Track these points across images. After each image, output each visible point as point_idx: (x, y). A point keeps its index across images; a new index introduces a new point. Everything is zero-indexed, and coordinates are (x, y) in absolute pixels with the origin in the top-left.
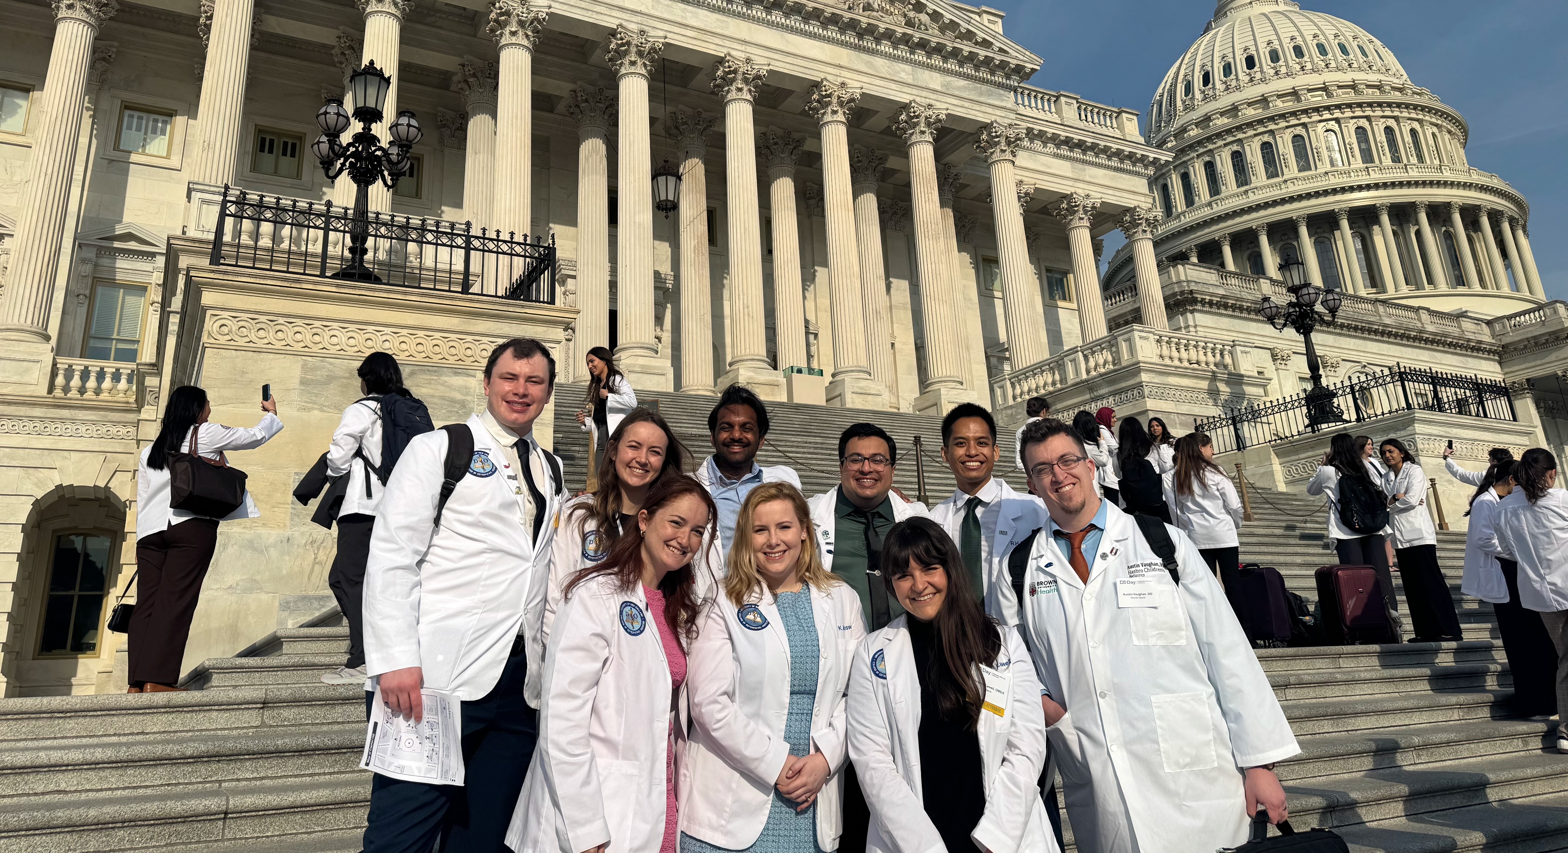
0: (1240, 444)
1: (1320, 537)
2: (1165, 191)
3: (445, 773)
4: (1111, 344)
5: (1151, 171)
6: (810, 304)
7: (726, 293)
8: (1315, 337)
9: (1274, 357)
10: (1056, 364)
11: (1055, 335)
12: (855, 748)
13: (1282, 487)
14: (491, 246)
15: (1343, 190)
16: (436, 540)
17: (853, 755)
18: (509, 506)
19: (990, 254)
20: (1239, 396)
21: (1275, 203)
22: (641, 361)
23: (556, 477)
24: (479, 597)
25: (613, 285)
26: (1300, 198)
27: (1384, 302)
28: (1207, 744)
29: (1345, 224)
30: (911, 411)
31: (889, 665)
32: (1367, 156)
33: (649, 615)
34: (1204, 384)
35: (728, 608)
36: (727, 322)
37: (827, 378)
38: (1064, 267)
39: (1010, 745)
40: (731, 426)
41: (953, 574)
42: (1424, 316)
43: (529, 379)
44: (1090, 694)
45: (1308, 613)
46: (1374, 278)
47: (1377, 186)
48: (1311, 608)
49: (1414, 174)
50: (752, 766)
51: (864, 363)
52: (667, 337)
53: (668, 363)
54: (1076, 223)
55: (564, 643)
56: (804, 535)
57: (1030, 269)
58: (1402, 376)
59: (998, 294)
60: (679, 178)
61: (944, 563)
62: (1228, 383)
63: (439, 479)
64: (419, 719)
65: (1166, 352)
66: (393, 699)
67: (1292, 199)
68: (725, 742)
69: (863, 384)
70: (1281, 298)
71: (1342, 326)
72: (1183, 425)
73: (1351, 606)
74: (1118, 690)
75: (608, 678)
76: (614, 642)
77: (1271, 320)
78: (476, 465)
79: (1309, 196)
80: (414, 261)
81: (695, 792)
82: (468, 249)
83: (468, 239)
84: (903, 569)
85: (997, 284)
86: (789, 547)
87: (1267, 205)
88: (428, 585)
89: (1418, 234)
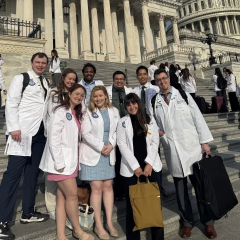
0: (195, 69)
1: (213, 89)
2: (180, 12)
3: (26, 154)
4: (168, 47)
5: (177, 8)
6: (101, 38)
7: (81, 36)
8: (212, 45)
9: (202, 49)
10: (156, 51)
11: (155, 45)
12: (119, 143)
13: (203, 78)
14: (24, 24)
15: (218, 12)
16: (22, 100)
17: (118, 144)
18: (38, 92)
19: (141, 26)
20: (195, 59)
21: (204, 15)
22: (61, 51)
23: (49, 84)
24: (32, 113)
25: (54, 33)
26: (209, 14)
27: (226, 37)
28: (194, 139)
29: (218, 20)
30: (124, 62)
31: (126, 125)
32: (224, 5)
33: (73, 116)
34: (187, 56)
35: (90, 113)
36: (81, 42)
37: (105, 55)
38: (158, 30)
39: (152, 141)
40: (88, 72)
41: (140, 105)
42: (234, 40)
43: (43, 63)
44: (170, 130)
45: (209, 106)
46: (224, 32)
47: (225, 11)
48: (210, 105)
49: (233, 9)
50: (96, 148)
51: (113, 51)
52: (67, 45)
53: (68, 52)
54: (161, 19)
55: (54, 123)
56: (106, 97)
57: (150, 30)
58: (230, 54)
59: (143, 36)
60: (69, 8)
61: (137, 102)
62: (192, 56)
63: (22, 86)
64: (20, 142)
65: (179, 49)
66: (14, 137)
67: (207, 14)
68: (90, 143)
69: (113, 56)
70: (205, 37)
71: (217, 42)
72: (183, 65)
73: (219, 105)
74: (176, 129)
75: (64, 130)
76: (65, 122)
77: (202, 42)
78: (30, 83)
79: (211, 13)
80: (5, 28)
81: (83, 154)
82: (19, 25)
83: (19, 23)
84: (128, 104)
85: (143, 34)
86: (102, 100)
87: (202, 15)
88: (20, 111)
89: (234, 22)
